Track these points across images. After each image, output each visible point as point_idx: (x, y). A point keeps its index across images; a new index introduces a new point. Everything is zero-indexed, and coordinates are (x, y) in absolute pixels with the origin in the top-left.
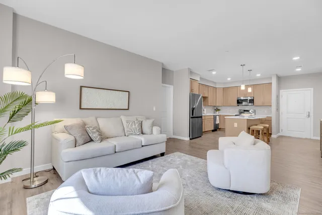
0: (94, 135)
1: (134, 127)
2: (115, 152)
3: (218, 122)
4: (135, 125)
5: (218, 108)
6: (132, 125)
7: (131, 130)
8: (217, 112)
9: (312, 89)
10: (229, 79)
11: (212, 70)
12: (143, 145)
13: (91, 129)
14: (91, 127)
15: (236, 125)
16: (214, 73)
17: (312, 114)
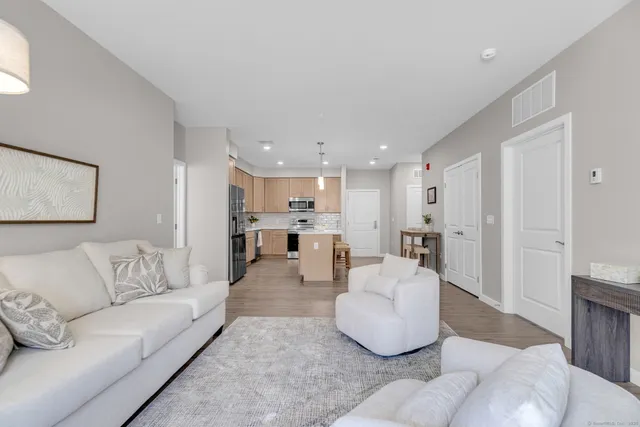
0: (45, 324)
1: (144, 272)
2: (143, 359)
3: (260, 244)
4: (147, 267)
5: (255, 217)
6: (137, 269)
7: (139, 283)
8: (254, 224)
9: (378, 190)
10: (280, 163)
11: (263, 142)
12: (195, 317)
13: (26, 301)
14: (25, 295)
15: (316, 246)
16: (267, 148)
17: (378, 224)
